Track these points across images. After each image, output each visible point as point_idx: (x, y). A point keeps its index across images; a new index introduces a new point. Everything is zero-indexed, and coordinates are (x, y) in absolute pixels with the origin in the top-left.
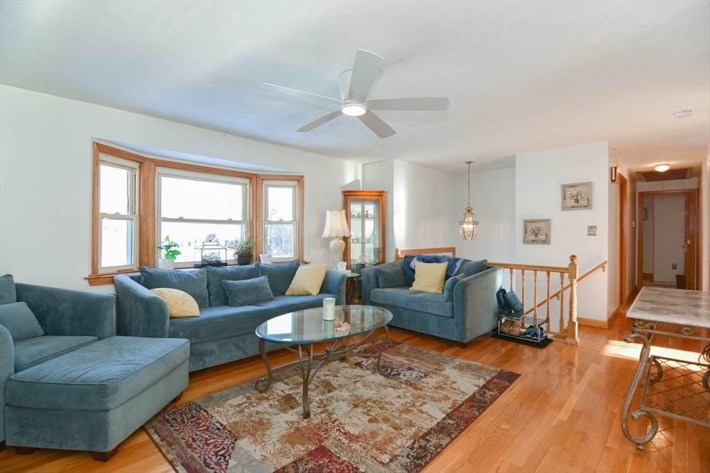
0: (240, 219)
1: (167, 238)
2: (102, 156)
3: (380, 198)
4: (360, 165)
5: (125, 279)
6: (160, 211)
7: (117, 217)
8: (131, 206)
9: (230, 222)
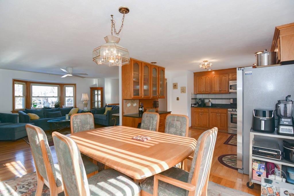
0: (57, 96)
1: (34, 102)
2: (15, 82)
3: (102, 89)
4: (97, 80)
5: (21, 112)
6: (32, 95)
7: (19, 96)
8: (24, 94)
9: (53, 97)
